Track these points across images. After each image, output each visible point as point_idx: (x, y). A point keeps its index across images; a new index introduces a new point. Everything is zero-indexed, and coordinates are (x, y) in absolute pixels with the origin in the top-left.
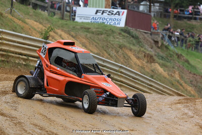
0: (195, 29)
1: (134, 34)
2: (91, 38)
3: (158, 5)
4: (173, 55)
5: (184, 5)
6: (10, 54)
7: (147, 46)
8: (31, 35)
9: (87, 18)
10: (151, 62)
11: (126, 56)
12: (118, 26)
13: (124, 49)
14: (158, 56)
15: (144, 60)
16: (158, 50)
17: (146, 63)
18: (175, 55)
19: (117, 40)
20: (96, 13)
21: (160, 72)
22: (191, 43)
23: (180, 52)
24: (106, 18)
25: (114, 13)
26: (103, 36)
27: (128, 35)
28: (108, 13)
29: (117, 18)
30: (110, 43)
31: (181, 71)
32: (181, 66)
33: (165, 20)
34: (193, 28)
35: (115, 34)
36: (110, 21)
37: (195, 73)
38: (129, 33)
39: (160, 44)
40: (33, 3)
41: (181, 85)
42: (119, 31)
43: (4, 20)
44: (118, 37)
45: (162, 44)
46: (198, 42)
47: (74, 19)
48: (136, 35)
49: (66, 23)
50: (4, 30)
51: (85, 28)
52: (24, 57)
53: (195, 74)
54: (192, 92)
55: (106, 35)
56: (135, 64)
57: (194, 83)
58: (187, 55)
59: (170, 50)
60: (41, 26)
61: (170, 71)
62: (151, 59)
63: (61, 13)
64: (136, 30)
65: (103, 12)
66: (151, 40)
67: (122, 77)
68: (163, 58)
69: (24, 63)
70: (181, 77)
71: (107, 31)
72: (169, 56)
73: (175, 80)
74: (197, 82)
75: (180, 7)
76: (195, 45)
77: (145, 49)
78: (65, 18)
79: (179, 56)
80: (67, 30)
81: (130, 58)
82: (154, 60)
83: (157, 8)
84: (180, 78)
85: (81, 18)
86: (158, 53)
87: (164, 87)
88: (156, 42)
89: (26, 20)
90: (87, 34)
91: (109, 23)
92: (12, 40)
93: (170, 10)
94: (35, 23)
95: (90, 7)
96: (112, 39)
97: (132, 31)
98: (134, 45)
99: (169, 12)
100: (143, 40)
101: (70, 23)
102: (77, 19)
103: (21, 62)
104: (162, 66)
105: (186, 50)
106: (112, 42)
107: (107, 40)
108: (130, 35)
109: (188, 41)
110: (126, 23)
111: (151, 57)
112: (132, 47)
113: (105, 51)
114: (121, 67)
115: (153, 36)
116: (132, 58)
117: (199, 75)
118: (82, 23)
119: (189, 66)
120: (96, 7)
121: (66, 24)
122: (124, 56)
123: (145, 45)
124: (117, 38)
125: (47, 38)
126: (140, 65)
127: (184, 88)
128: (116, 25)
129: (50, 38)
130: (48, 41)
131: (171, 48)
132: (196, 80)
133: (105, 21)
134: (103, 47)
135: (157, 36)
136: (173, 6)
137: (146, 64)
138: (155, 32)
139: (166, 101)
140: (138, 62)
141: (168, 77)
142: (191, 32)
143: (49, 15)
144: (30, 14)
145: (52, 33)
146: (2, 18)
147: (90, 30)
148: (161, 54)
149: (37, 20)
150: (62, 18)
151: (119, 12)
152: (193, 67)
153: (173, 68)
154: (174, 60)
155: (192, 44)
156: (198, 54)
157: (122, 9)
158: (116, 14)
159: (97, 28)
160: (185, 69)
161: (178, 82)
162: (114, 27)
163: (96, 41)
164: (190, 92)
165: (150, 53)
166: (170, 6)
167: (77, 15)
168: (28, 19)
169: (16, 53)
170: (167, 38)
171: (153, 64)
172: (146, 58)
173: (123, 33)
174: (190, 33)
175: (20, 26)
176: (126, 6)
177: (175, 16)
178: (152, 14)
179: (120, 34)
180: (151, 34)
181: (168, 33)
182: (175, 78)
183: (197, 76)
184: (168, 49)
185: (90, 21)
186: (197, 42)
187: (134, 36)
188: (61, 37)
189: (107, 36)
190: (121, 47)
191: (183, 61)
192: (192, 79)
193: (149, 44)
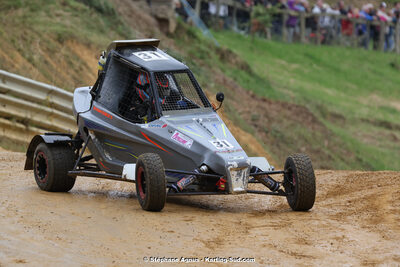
1: (102, 2)
4: (208, 53)
7: (136, 34)
11: (74, 62)
13: (69, 44)
16: (168, 43)
18: (212, 54)
19: (58, 20)
22: (260, 19)
23: (226, 45)
26: (20, 12)
27: (87, 8)
30: (32, 29)
32: (230, 80)
35: (52, 6)
37: (267, 96)
39: (172, 27)
44: (60, 12)
45: (179, 27)
46: (280, 16)
48: (107, 7)
53: (264, 100)
55: (27, 9)
57: (263, 122)
58: (251, 49)
59: (200, 42)
66: (147, 16)
67: (57, 117)
70: (226, 110)
72: (198, 55)
74: (271, 120)
76: (271, 25)
79: (224, 55)
81: (88, 68)
88: (163, 22)
96: (41, 19)
98: (102, 31)
100: (127, 18)
106: (36, 28)
107: (24, 22)
108: (91, 6)
109: (252, 14)
113: (19, 50)
114: (51, 92)
115: (154, 6)
117: (277, 102)
119: (252, 80)
122: (70, 63)
123: (132, 29)
124: (58, 15)
131: (204, 33)
132: (266, 116)
134: (13, 41)
135: (164, 7)
148: (175, 51)
152: (260, 80)
154: (210, 67)
156: (278, 46)
160: (239, 88)
173: (72, 3)
179: (64, 4)
180: (149, 2)
183: (270, 103)
184: (195, 37)
186: (274, 15)
187: (104, 7)
189: (32, 10)
190: (60, 39)
191: (235, 68)
192: (255, 113)
193: (144, 26)
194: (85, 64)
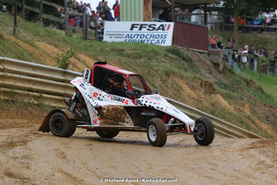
0: (269, 45)
1: (185, 55)
2: (126, 63)
3: (216, 13)
4: (240, 82)
5: (252, 12)
6: (17, 91)
7: (203, 71)
8: (43, 64)
9: (119, 36)
10: (211, 93)
11: (175, 86)
12: (163, 45)
13: (172, 77)
14: (220, 84)
15: (200, 91)
16: (220, 76)
17: (204, 94)
18: (243, 82)
19: (163, 64)
20: (132, 29)
21: (223, 105)
22: (264, 63)
23: (249, 77)
24: (145, 34)
25: (157, 27)
26: (142, 60)
27: (178, 57)
28: (148, 27)
29: (160, 34)
30: (152, 69)
31: (252, 104)
32: (252, 96)
33: (227, 33)
34: (266, 43)
35: (159, 57)
36: (152, 38)
37: (272, 105)
38: (178, 53)
39: (221, 68)
40: (43, 19)
41: (253, 122)
42: (164, 53)
43: (6, 44)
44: (163, 60)
45: (225, 67)
47: (101, 39)
49: (90, 44)
50: (5, 58)
51: (118, 50)
52: (36, 94)
53: (271, 107)
54: (269, 132)
55: (146, 58)
56: (189, 96)
57: (271, 119)
58: (260, 80)
59: (236, 76)
60: (56, 50)
61: (237, 103)
62: (210, 89)
63: (83, 30)
64: (188, 49)
65: (141, 27)
66: (208, 62)
68: (226, 86)
69: (35, 102)
70: (253, 112)
71: (147, 52)
72: (235, 83)
73: (245, 116)
74: (276, 117)
75: (247, 15)
76: (269, 67)
77: (201, 75)
78: (89, 37)
79: (248, 83)
80: (93, 54)
81: (182, 89)
82: (214, 90)
83: (215, 17)
84: (251, 113)
85: (111, 35)
86: (220, 80)
87: (230, 127)
88: (216, 65)
89: (36, 42)
90: (121, 58)
91: (149, 42)
92: (18, 71)
93: (233, 20)
94: (48, 46)
95: (123, 21)
96: (154, 64)
97: (182, 51)
98: (186, 70)
99: (233, 23)
100: (198, 63)
101: (96, 43)
102: (106, 38)
103: (31, 102)
104: (226, 97)
105: (259, 74)
106: (155, 68)
107: (148, 65)
108: (180, 57)
110: (174, 40)
111: (211, 85)
112: (183, 73)
113: (147, 80)
115: (211, 57)
116: (184, 89)
118: (113, 43)
119: (263, 96)
120: (131, 20)
121: (91, 46)
123: (201, 69)
124: (163, 62)
125: (65, 66)
126: (196, 97)
127: (257, 126)
128: (160, 44)
129: (70, 66)
130: (67, 70)
131: (237, 71)
132: (273, 115)
133: (145, 38)
134: (143, 75)
135: (217, 57)
136: (236, 13)
137: (203, 96)
138: (213, 52)
139: (234, 145)
140: (192, 93)
141: (234, 112)
142: (263, 48)
143: (67, 35)
144: (41, 34)
145: (72, 60)
146: (2, 41)
147: (124, 52)
148: (224, 81)
149: (51, 42)
150: (85, 38)
151: (162, 25)
152: (268, 96)
153: (242, 99)
154: (242, 89)
155: (266, 65)
156: (274, 78)
157: (167, 21)
158: (159, 29)
159: (134, 50)
160: (258, 100)
161: (249, 118)
162: (158, 46)
163: (133, 67)
164: (266, 132)
165: (209, 80)
166: (233, 14)
167: (105, 33)
168: (39, 41)
169: (24, 89)
170: (230, 58)
171: (213, 95)
172: (203, 87)
173: (170, 55)
174: (263, 51)
175: (27, 51)
176: (173, 18)
177: (240, 28)
178: (209, 26)
179: (166, 56)
180: (208, 54)
181: (232, 52)
182: (245, 113)
183: (274, 109)
184: (233, 73)
185: (123, 40)
186: (272, 62)
187: (186, 57)
188: (85, 64)
189: (149, 59)
190: (167, 74)
191: (254, 90)
192: (267, 114)
193: (207, 68)
194: (180, 87)
